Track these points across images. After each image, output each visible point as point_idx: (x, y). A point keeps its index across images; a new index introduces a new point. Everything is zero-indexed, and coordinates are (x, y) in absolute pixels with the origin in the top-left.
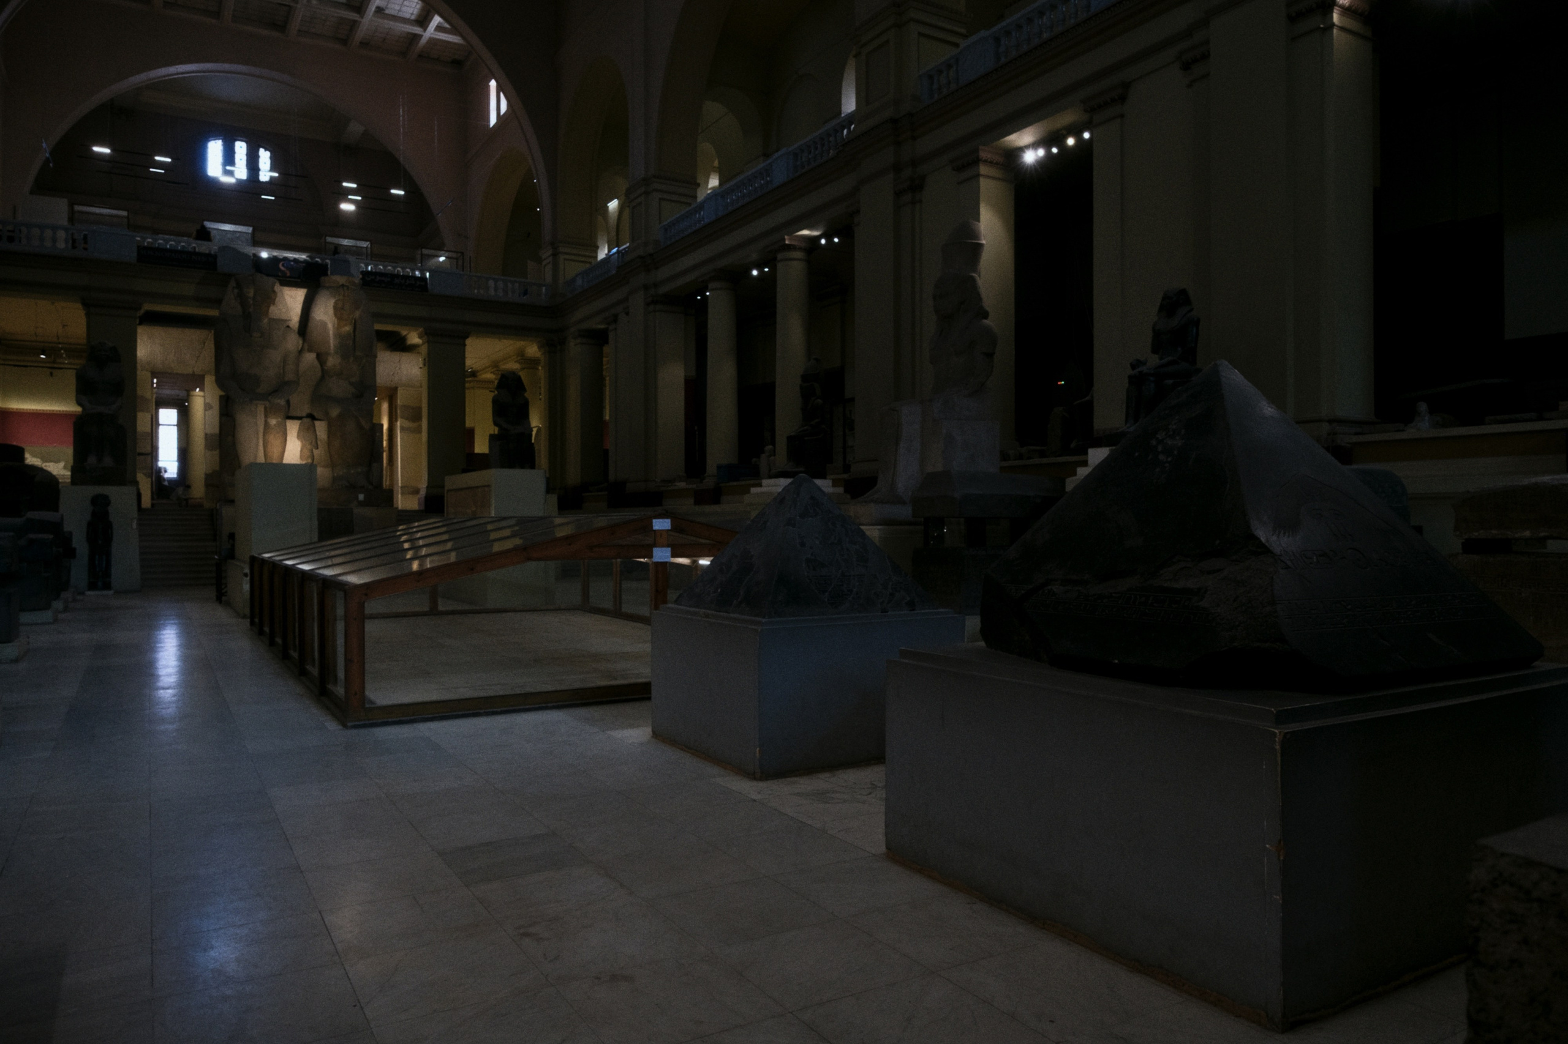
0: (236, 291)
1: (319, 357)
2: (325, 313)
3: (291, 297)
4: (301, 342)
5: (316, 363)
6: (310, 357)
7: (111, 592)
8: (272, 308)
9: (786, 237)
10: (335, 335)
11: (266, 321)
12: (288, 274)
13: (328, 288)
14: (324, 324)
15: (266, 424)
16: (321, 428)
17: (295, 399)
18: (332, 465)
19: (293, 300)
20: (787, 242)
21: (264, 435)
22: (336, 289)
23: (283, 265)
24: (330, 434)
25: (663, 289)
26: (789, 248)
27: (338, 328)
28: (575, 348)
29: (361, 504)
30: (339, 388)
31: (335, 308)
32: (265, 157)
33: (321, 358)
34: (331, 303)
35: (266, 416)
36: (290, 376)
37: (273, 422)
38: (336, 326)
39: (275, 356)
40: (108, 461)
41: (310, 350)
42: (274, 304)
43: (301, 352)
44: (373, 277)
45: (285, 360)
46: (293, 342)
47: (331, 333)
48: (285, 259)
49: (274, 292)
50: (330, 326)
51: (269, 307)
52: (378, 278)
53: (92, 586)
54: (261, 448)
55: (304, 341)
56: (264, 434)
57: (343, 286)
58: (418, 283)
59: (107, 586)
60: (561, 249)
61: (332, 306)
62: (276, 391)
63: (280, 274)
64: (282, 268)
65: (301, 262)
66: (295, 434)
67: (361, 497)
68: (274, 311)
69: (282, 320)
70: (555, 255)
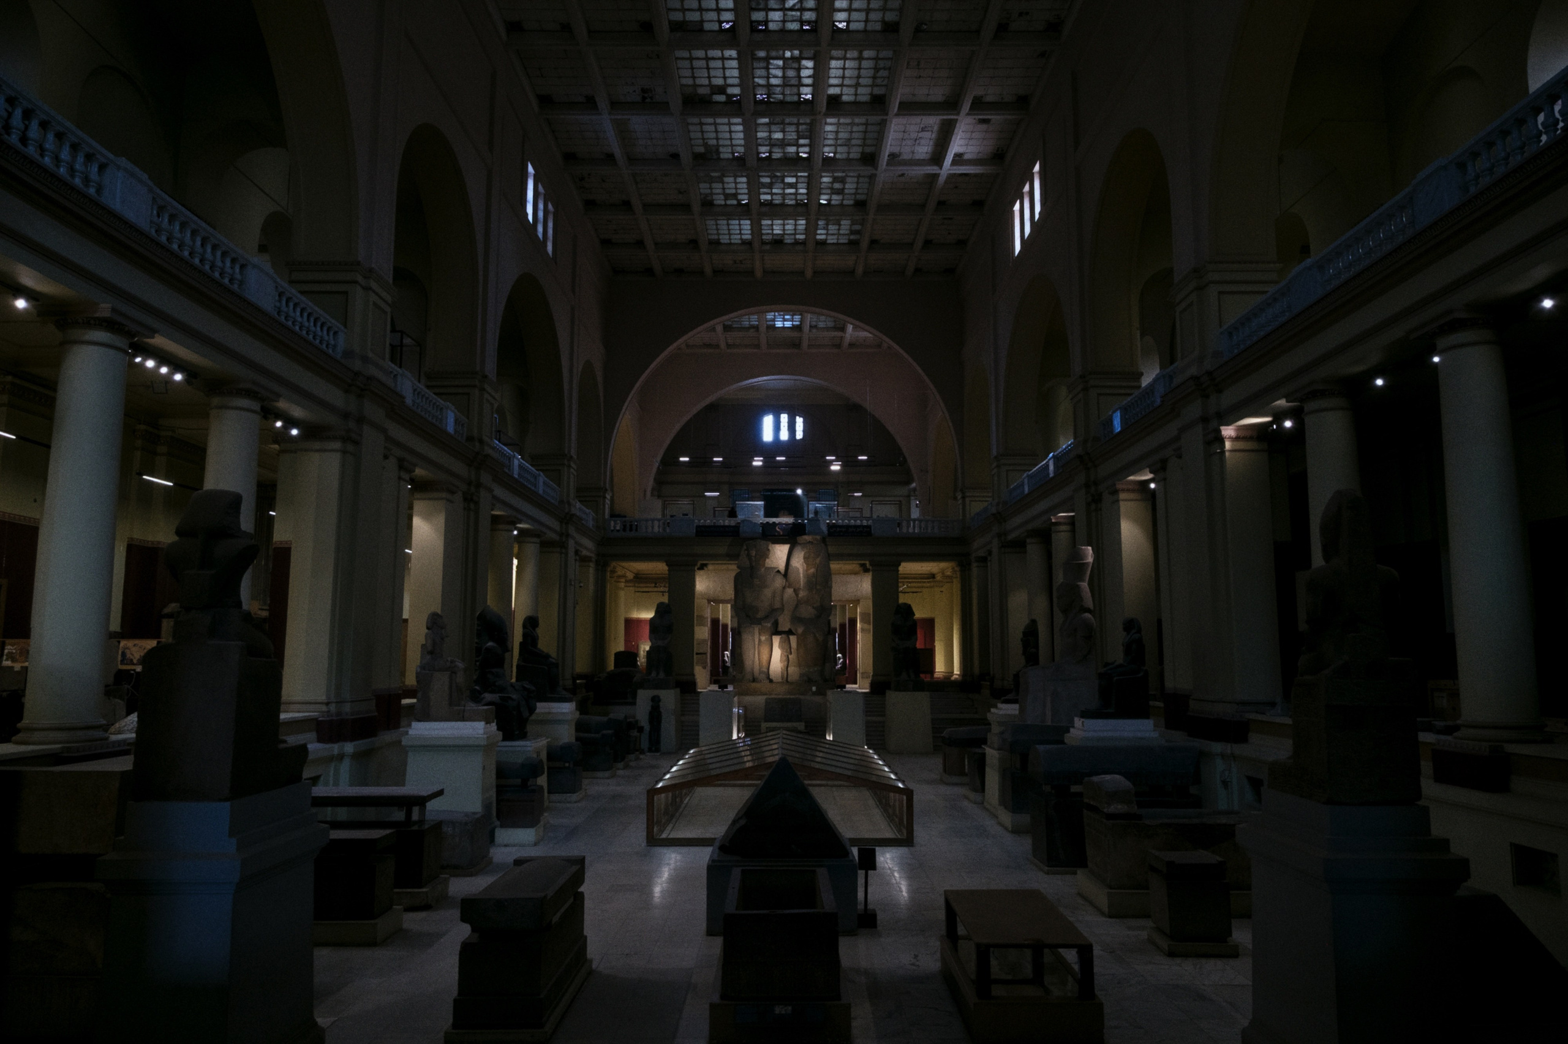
0: (746, 552)
1: (795, 590)
2: (798, 562)
3: (780, 550)
4: (784, 581)
5: (794, 594)
6: (790, 591)
7: (658, 754)
8: (767, 560)
9: (1052, 517)
10: (804, 577)
11: (763, 570)
12: (781, 534)
13: (800, 544)
14: (798, 569)
15: (760, 640)
16: (793, 639)
17: (781, 620)
18: (799, 665)
19: (779, 553)
20: (1053, 521)
21: (758, 648)
22: (804, 545)
23: (779, 528)
24: (798, 644)
25: (1011, 537)
26: (1056, 524)
27: (807, 571)
28: (975, 569)
29: (814, 694)
30: (807, 612)
31: (805, 558)
32: (799, 421)
33: (796, 591)
34: (802, 554)
35: (760, 634)
36: (777, 605)
37: (763, 638)
38: (805, 568)
39: (768, 593)
40: (662, 675)
41: (790, 586)
42: (768, 558)
43: (784, 588)
44: (835, 529)
45: (774, 596)
46: (779, 582)
47: (801, 575)
48: (780, 524)
49: (769, 550)
50: (801, 571)
51: (765, 560)
52: (838, 529)
53: (650, 750)
54: (757, 655)
55: (787, 581)
56: (759, 645)
57: (810, 542)
58: (865, 529)
59: (657, 750)
60: (968, 494)
61: (802, 557)
62: (766, 617)
63: (776, 534)
64: (778, 530)
65: (790, 524)
66: (778, 645)
67: (814, 689)
68: (769, 563)
69: (771, 568)
70: (964, 498)
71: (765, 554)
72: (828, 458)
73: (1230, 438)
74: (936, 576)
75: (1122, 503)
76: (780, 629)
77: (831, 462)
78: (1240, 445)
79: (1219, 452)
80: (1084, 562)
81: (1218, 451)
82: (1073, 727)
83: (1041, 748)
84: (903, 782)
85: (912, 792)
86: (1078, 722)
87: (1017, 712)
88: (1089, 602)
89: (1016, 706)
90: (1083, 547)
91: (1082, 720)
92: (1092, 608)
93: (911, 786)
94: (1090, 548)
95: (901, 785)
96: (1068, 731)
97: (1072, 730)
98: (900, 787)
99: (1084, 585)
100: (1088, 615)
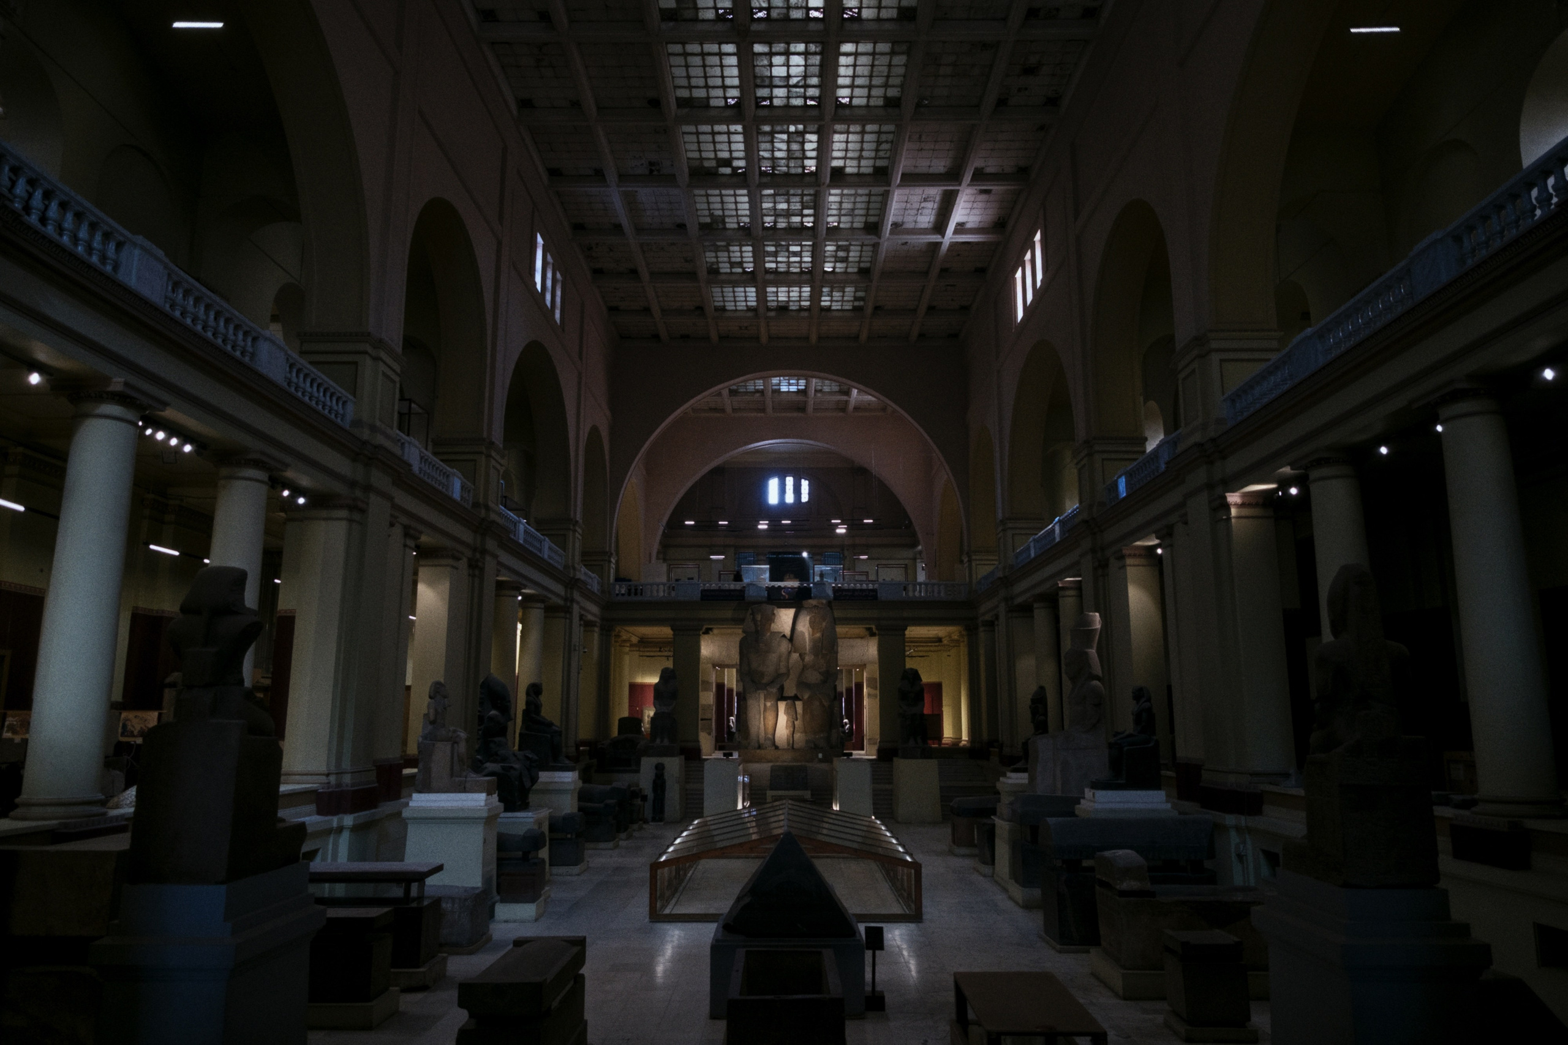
0: (751, 616)
1: (800, 655)
2: (804, 627)
3: (786, 615)
4: (790, 645)
5: (800, 659)
6: (795, 656)
7: (662, 823)
8: (773, 625)
9: (1059, 582)
10: (810, 640)
11: (768, 634)
12: (787, 597)
13: (806, 608)
14: (803, 633)
15: (765, 705)
16: (799, 705)
17: (786, 685)
18: (805, 732)
19: (785, 618)
20: (1060, 585)
21: (764, 714)
22: (811, 609)
23: (784, 592)
24: (804, 710)
25: (1018, 601)
26: (1063, 588)
27: (813, 635)
28: (982, 635)
29: (821, 761)
30: (813, 677)
31: (811, 623)
32: (805, 485)
33: (802, 656)
34: (808, 618)
35: (765, 700)
36: (783, 670)
37: (769, 704)
38: (811, 632)
39: (773, 657)
40: (666, 742)
41: (795, 652)
42: (774, 622)
43: (790, 653)
44: (841, 593)
45: (779, 661)
46: (784, 646)
47: (807, 639)
48: (785, 588)
49: (774, 614)
50: (807, 635)
51: (770, 626)
52: (844, 593)
53: (654, 820)
54: (762, 723)
55: (792, 645)
56: (765, 711)
57: (815, 606)
58: (871, 593)
59: (661, 820)
60: (974, 557)
61: (808, 622)
62: (771, 683)
63: (782, 598)
64: (784, 594)
65: (795, 588)
66: (783, 711)
67: (820, 756)
68: (775, 627)
69: (778, 632)
70: (970, 561)
71: (771, 618)
72: (833, 521)
73: (1236, 505)
74: (943, 640)
75: (1128, 568)
76: (786, 694)
77: (837, 525)
78: (1246, 512)
79: (1225, 519)
80: (1094, 628)
81: (1224, 517)
82: (1084, 798)
83: (1051, 820)
84: (911, 856)
85: (920, 865)
86: (1088, 793)
87: (1026, 781)
88: (1097, 669)
89: (1025, 775)
90: (1091, 614)
91: (1093, 791)
92: (1100, 673)
93: (920, 858)
94: (1097, 614)
95: (909, 859)
96: (1079, 803)
97: (1082, 801)
98: (908, 861)
99: (1093, 652)
100: (1096, 683)
